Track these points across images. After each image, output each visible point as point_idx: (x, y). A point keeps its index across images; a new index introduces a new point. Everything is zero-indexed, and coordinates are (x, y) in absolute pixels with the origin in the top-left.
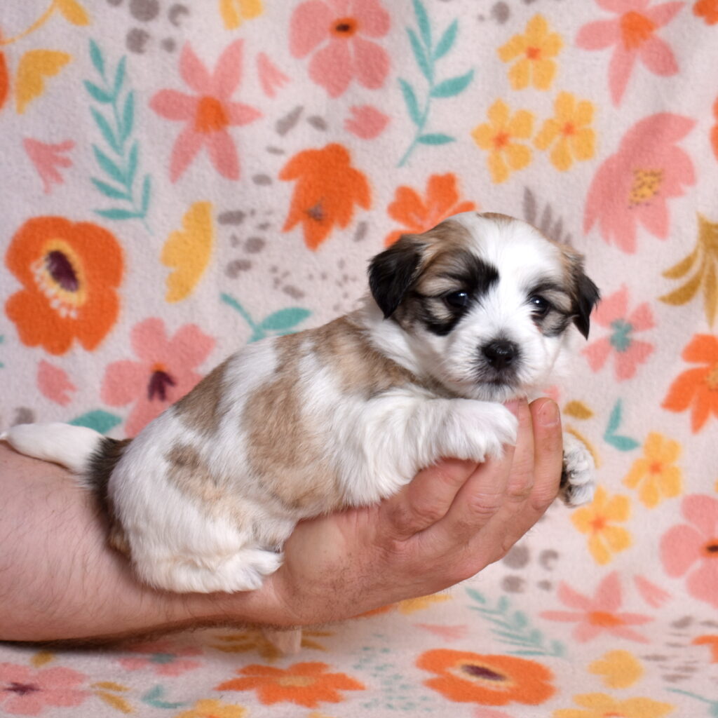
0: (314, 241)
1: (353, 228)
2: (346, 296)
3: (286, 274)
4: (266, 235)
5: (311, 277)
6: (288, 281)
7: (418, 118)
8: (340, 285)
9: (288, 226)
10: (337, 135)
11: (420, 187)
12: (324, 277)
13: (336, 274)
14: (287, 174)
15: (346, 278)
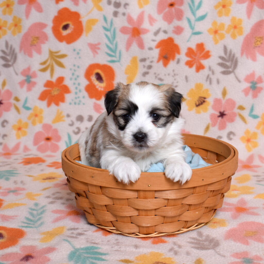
0: (165, 65)
1: (176, 60)
2: (175, 80)
3: (158, 75)
4: (152, 64)
5: (165, 75)
6: (159, 77)
7: (192, 28)
8: (173, 76)
9: (158, 61)
10: (170, 35)
11: (194, 47)
12: (169, 75)
13: (172, 74)
14: (157, 47)
15: (175, 75)
